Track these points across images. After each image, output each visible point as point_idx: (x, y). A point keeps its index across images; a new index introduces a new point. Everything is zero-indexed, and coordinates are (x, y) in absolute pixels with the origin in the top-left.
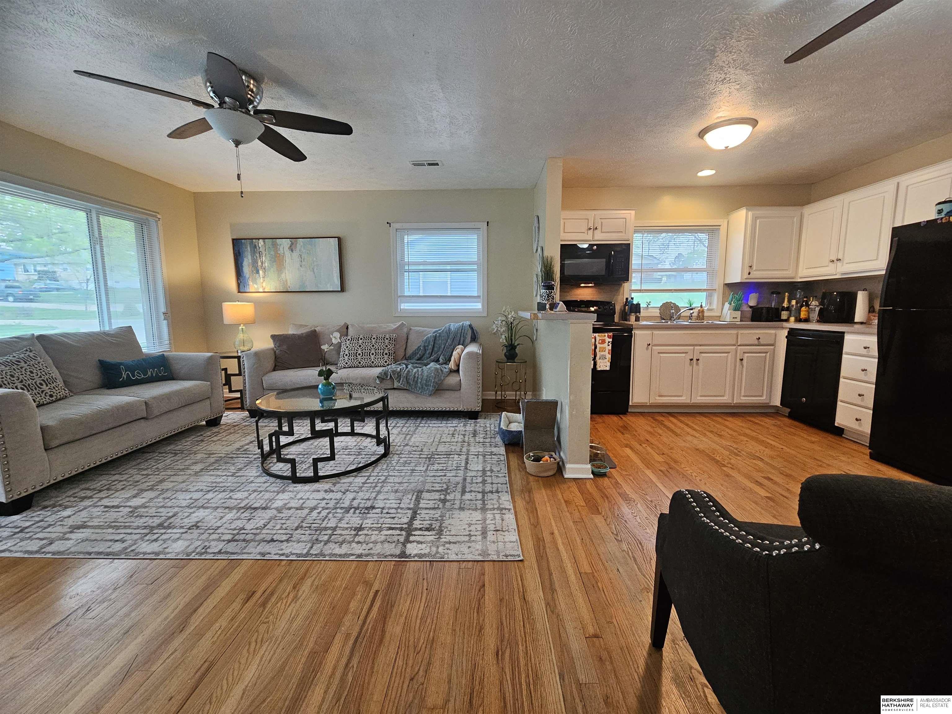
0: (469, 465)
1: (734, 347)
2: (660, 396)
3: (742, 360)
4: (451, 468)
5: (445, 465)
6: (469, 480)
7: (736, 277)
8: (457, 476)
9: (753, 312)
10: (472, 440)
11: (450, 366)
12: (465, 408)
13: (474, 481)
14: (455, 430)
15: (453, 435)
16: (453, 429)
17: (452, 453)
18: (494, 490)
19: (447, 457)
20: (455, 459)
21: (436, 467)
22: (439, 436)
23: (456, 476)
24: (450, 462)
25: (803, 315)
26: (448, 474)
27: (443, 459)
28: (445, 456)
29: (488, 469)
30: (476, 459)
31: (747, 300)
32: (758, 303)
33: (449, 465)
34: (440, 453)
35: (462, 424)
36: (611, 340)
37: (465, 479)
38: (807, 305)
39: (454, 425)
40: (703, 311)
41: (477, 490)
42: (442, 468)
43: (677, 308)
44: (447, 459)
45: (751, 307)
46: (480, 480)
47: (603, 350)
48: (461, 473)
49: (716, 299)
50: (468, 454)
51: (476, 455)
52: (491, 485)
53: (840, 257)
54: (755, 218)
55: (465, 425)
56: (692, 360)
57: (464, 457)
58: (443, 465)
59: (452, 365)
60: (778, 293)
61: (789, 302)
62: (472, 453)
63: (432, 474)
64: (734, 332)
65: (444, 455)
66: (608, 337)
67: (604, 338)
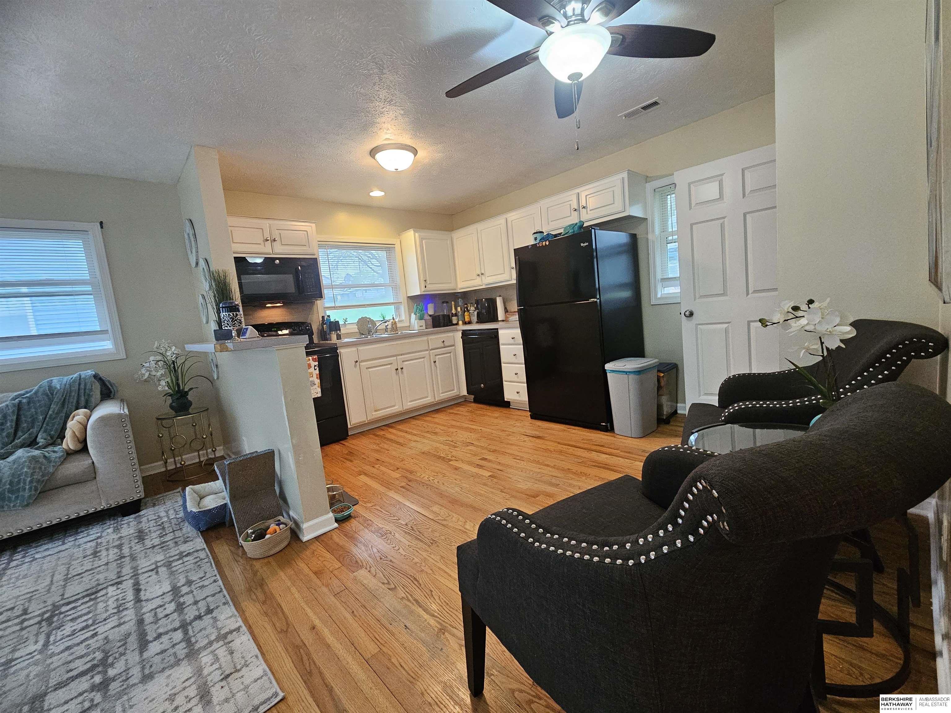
0: (142, 593)
1: (428, 352)
2: (376, 411)
3: (435, 362)
4: (104, 616)
5: (90, 615)
6: (148, 618)
7: (416, 291)
8: (124, 623)
9: (433, 319)
10: (138, 548)
11: (64, 446)
12: (111, 502)
13: (160, 615)
14: (97, 544)
15: (95, 554)
16: (93, 544)
17: (100, 587)
18: (203, 610)
19: (91, 600)
20: (109, 595)
21: (68, 629)
22: (62, 569)
23: (119, 625)
24: (101, 605)
25: (467, 319)
26: (101, 630)
27: (83, 607)
28: (87, 599)
29: (182, 581)
30: (154, 576)
31: (426, 309)
32: (435, 311)
33: (98, 612)
34: (71, 599)
35: (110, 530)
36: (317, 363)
37: (140, 622)
38: (468, 311)
39: (93, 537)
40: (395, 323)
41: (170, 627)
42: (84, 624)
43: (373, 322)
44: (92, 603)
45: (430, 316)
46: (171, 607)
47: (310, 375)
48: (130, 615)
49: (403, 309)
50: (135, 575)
51: (152, 570)
52: (195, 607)
53: (483, 272)
54: (421, 239)
55: (117, 530)
56: (397, 369)
57: (128, 584)
58: (85, 618)
59: (69, 443)
60: (447, 302)
61: (456, 309)
62: (144, 570)
63: (62, 647)
64: (425, 338)
65: (83, 597)
66: (314, 360)
67: (308, 362)
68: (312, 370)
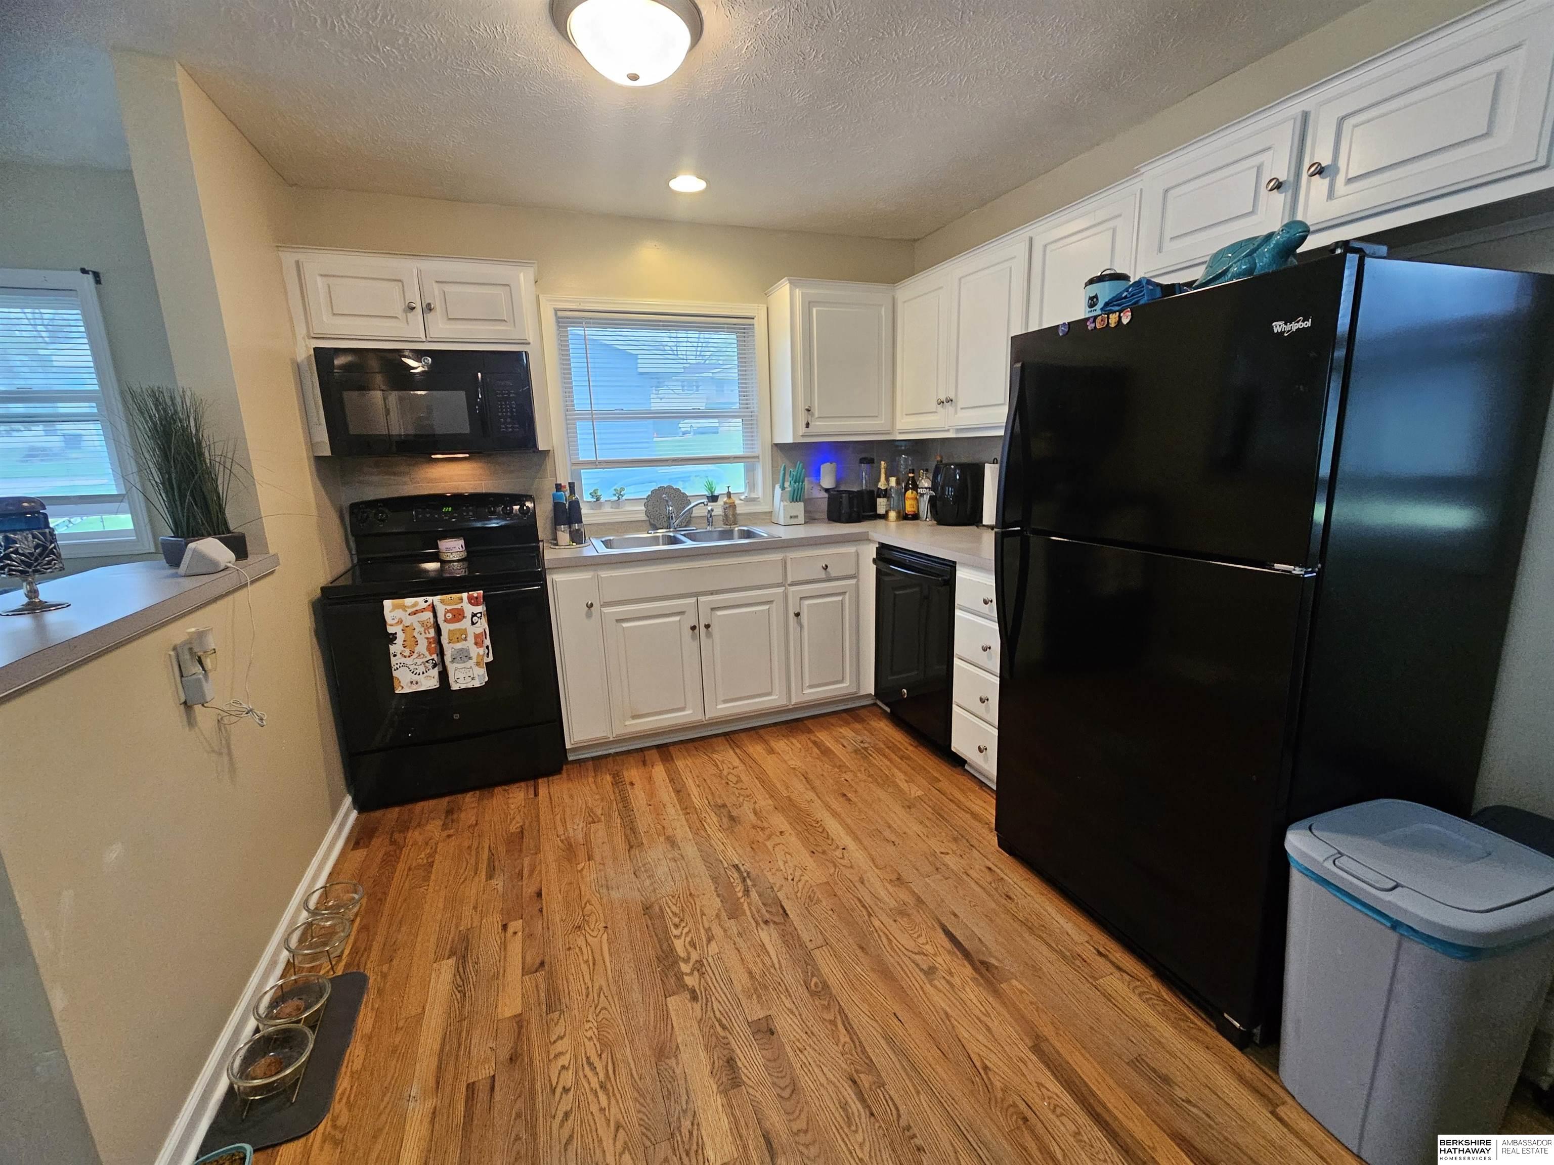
1: (781, 590)
2: (634, 717)
3: (797, 615)
7: (789, 434)
9: (830, 499)
25: (909, 508)
31: (817, 474)
32: (838, 481)
36: (481, 609)
38: (915, 487)
40: (733, 506)
43: (683, 499)
45: (827, 490)
47: (461, 636)
49: (762, 473)
53: (952, 396)
54: (809, 304)
56: (693, 628)
60: (870, 461)
61: (887, 480)
64: (777, 556)
66: (473, 601)
67: (459, 606)
68: (466, 623)
